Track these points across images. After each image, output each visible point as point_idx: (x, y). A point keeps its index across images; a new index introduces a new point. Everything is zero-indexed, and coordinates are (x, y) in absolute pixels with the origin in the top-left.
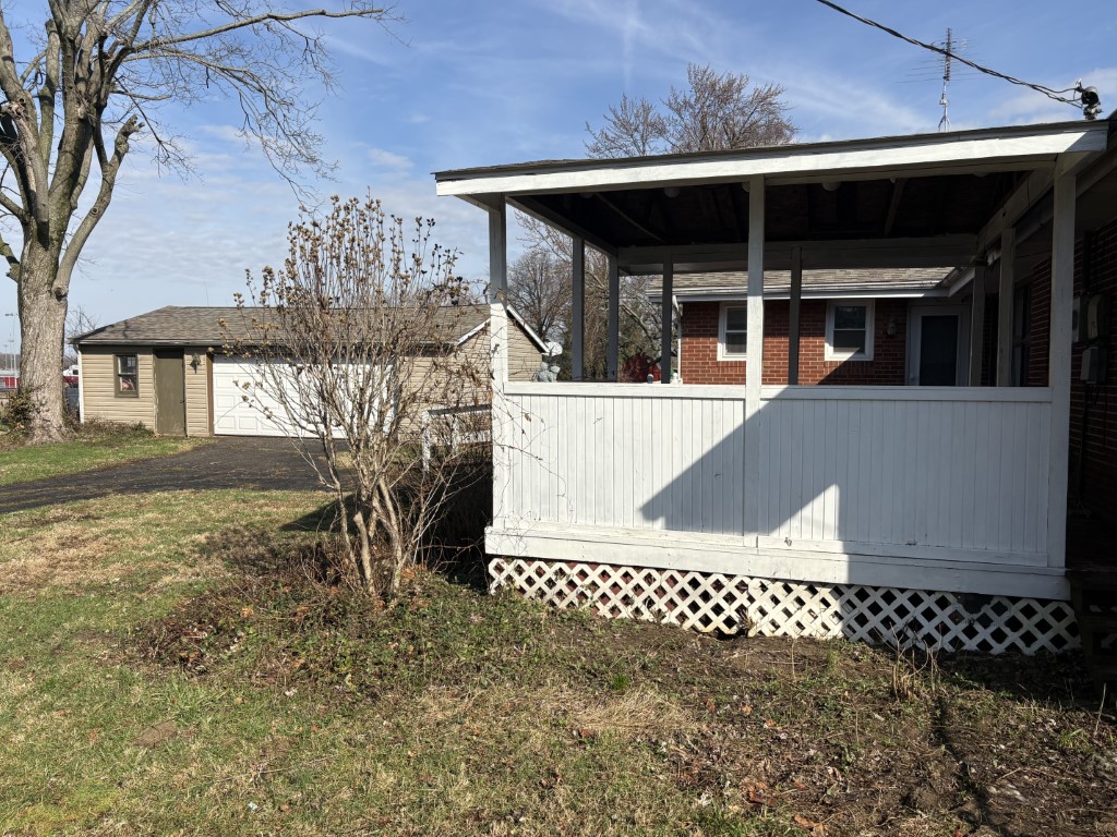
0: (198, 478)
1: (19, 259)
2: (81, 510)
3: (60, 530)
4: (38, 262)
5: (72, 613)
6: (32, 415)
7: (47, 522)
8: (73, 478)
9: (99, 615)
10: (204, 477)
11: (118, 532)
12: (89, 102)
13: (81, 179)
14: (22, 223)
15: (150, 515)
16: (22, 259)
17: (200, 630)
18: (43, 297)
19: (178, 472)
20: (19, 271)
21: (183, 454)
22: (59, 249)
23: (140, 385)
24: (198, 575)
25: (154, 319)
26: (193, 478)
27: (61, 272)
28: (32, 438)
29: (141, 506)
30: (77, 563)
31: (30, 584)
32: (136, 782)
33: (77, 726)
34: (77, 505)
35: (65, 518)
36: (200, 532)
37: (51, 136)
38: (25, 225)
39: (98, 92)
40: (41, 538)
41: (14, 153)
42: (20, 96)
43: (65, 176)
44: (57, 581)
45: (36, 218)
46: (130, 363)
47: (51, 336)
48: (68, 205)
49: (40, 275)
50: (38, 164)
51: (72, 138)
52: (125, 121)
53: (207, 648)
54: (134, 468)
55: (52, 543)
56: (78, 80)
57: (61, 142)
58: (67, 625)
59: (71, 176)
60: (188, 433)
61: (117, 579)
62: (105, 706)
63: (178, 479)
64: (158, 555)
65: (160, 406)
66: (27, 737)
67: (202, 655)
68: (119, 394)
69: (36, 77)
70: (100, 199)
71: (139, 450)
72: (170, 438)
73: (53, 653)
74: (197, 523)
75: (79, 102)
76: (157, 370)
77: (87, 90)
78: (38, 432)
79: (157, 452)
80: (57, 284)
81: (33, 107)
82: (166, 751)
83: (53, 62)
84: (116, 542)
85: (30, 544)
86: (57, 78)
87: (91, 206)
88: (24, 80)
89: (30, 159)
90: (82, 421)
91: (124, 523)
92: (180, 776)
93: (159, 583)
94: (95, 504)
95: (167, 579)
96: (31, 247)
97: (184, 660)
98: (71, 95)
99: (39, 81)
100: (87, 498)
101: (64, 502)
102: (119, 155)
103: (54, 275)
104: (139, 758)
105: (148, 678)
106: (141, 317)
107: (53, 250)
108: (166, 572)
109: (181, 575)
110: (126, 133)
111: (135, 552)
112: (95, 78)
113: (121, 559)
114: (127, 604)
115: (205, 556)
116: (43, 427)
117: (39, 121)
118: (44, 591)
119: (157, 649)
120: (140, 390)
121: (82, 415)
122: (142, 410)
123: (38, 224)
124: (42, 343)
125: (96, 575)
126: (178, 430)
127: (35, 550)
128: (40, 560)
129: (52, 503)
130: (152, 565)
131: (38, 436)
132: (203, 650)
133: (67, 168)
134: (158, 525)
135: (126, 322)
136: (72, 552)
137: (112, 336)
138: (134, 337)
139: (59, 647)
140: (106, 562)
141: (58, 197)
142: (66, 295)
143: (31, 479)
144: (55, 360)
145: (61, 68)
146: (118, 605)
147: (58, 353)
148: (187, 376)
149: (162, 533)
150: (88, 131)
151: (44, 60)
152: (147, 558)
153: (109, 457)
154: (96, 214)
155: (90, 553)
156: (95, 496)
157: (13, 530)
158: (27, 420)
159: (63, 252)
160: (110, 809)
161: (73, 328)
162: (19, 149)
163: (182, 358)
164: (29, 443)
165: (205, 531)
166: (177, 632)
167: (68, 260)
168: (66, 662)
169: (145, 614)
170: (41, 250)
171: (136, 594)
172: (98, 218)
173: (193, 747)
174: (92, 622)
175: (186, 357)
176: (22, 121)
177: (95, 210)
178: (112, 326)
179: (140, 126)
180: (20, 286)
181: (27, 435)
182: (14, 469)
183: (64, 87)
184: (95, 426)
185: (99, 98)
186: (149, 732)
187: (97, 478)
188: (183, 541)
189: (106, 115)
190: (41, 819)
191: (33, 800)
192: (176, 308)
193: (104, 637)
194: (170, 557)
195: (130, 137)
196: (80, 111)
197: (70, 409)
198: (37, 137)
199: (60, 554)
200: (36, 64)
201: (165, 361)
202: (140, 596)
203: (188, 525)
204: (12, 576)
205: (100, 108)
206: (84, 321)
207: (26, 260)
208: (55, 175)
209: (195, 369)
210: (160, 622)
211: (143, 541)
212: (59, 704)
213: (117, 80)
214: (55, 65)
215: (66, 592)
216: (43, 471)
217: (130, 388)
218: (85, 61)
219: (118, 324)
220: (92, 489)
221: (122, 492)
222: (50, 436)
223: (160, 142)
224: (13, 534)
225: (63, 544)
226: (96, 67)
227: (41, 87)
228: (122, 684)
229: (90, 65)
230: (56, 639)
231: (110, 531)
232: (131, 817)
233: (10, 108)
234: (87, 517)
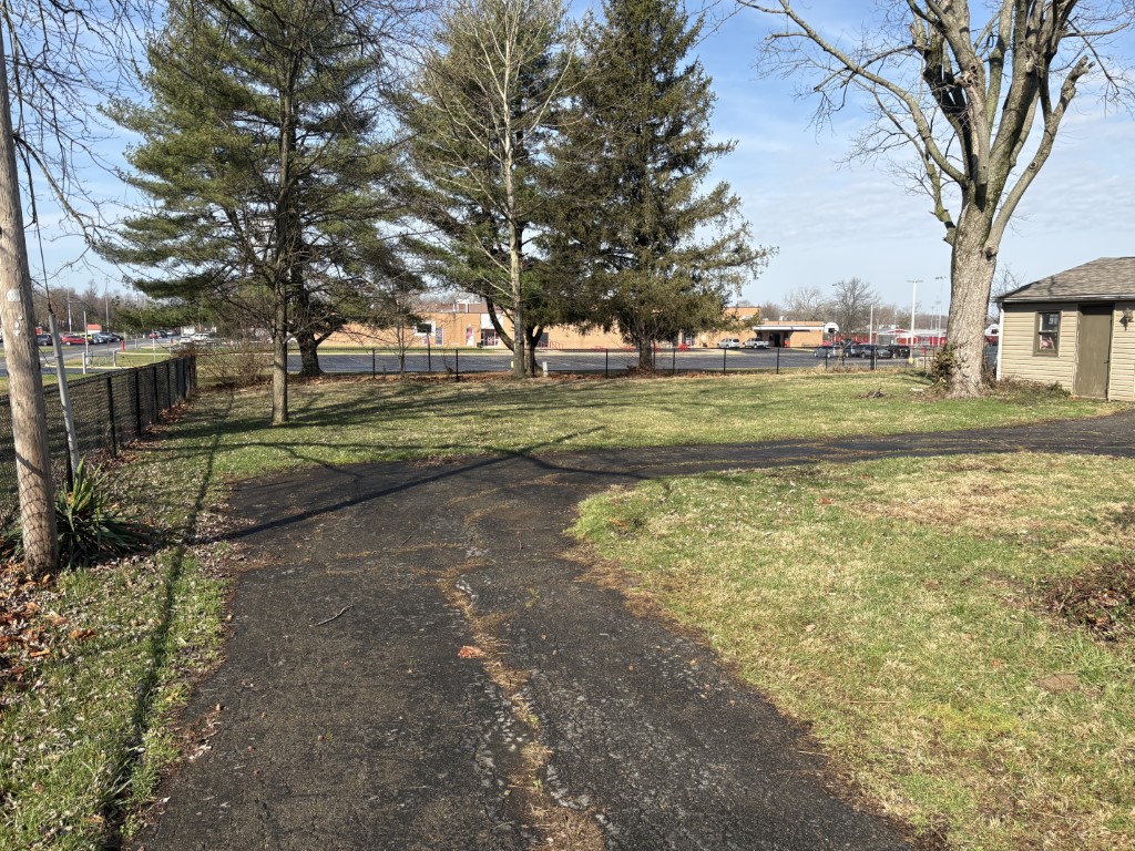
0: (1118, 444)
1: (955, 224)
2: (993, 463)
3: (973, 478)
4: (972, 224)
5: (980, 554)
6: (954, 370)
7: (962, 469)
8: (986, 432)
9: (1007, 560)
10: (1124, 444)
11: (1027, 487)
12: (1039, 53)
13: (1022, 136)
14: (962, 188)
15: (1061, 476)
16: (959, 222)
17: (1111, 596)
18: (975, 258)
19: (1095, 436)
20: (955, 233)
21: (1102, 418)
22: (994, 209)
23: (1061, 343)
24: (1111, 543)
25: (1083, 273)
26: (1112, 444)
27: (993, 231)
28: (952, 393)
29: (1052, 465)
30: (987, 510)
31: (945, 521)
32: (1036, 716)
33: (984, 651)
34: (990, 457)
35: (978, 468)
36: (1116, 500)
37: (997, 97)
38: (965, 189)
39: (1049, 41)
40: (956, 482)
41: (961, 122)
42: (971, 64)
43: (1007, 134)
44: (969, 522)
45: (975, 182)
46: (1052, 321)
47: (978, 296)
48: (1008, 162)
49: (974, 237)
50: (983, 126)
51: (1018, 93)
52: (1074, 65)
53: (1118, 617)
54: (1047, 428)
55: (966, 489)
56: (1029, 32)
57: (1007, 101)
58: (976, 563)
59: (1013, 134)
60: (1110, 397)
61: (1025, 532)
62: (1010, 642)
63: (1094, 444)
64: (1067, 515)
65: (1080, 366)
66: (939, 647)
67: (1112, 622)
68: (1038, 352)
69: (988, 40)
70: (1040, 152)
71: (1054, 410)
72: (1088, 400)
73: (963, 583)
74: (1112, 490)
75: (1028, 57)
76: (1080, 327)
77: (1038, 41)
78: (957, 386)
79: (1072, 414)
80: (988, 244)
81: (983, 72)
82: (1067, 701)
83: (1006, 22)
84: (1025, 496)
85: (946, 487)
86: (1008, 36)
87: (1030, 162)
88: (976, 46)
89: (976, 124)
90: (998, 378)
91: (1037, 480)
92: (1080, 728)
93: (1068, 544)
94: (1006, 459)
95: (1076, 541)
96: (969, 210)
97: (1091, 622)
98: (1021, 51)
99: (990, 44)
100: (999, 452)
101: (977, 453)
102: (1064, 102)
103: (987, 236)
104: (1039, 698)
105: (1053, 629)
106: (1070, 271)
107: (988, 210)
108: (1075, 534)
109: (1093, 541)
110: (1074, 78)
111: (1045, 509)
112: (1047, 26)
113: (1029, 513)
114: (1034, 557)
115: (1120, 526)
116: (962, 382)
117: (987, 85)
118: (957, 529)
119: (1062, 605)
120: (1060, 349)
121: (998, 373)
122: (1061, 369)
123: (977, 187)
124: (969, 303)
125: (1005, 524)
126: (1098, 393)
127: (951, 492)
128: (955, 502)
129: (966, 453)
130: (1062, 525)
131: (958, 391)
132: (1113, 617)
133: (1010, 126)
134: (1069, 487)
135: (1052, 278)
136: (983, 499)
137: (1037, 294)
138: (1059, 294)
139: (968, 580)
140: (1014, 514)
141: (999, 156)
142: (995, 255)
143: (949, 429)
144: (979, 319)
145: (1013, 24)
146: (1024, 555)
147: (982, 311)
148: (1114, 334)
149: (1074, 496)
150: (1036, 82)
151: (997, 21)
152: (1056, 517)
153: (1022, 415)
154: (1034, 168)
155: (1000, 503)
156: (1006, 451)
157: (932, 472)
158: (949, 375)
159: (997, 211)
160: (1010, 732)
161: (998, 288)
162: (967, 116)
163: (1111, 314)
164: (949, 397)
165: (1122, 500)
166: (1085, 593)
167: (1001, 220)
168: (973, 594)
169: (1052, 569)
170: (977, 212)
171: (1043, 549)
172: (1036, 172)
173: (1096, 706)
174: (999, 567)
175: (1115, 312)
176: (972, 88)
177: (1033, 165)
178: (1037, 283)
179: (1090, 66)
180: (954, 250)
181: (947, 389)
182: (936, 419)
183: (1014, 44)
184: (1010, 385)
185: (1049, 47)
186: (1050, 678)
187: (1009, 435)
188: (1097, 506)
189: (1055, 62)
190: (949, 718)
191: (942, 699)
192: (1110, 259)
193: (1010, 581)
194: (1081, 520)
195: (1078, 80)
196: (1028, 65)
197: (988, 368)
198: (985, 101)
199: (972, 499)
200: (989, 28)
201: (1091, 319)
202: (1046, 552)
203: (1102, 491)
204: (931, 511)
205: (1049, 57)
206: (1009, 279)
207: (961, 224)
208: (998, 136)
209: (1125, 326)
210: (1067, 581)
211: (1053, 500)
212: (967, 628)
213: (1070, 22)
214: (1007, 26)
215: (976, 534)
216: (960, 423)
217: (1049, 346)
218: (1038, 11)
219: (1044, 281)
220: (1003, 443)
221: (1033, 450)
222: (968, 392)
223: (1109, 78)
224: (932, 476)
225: (975, 491)
226: (1048, 15)
227: (991, 50)
228: (1026, 626)
229: (1042, 14)
230: (966, 573)
231: (1020, 485)
232: (1030, 747)
233: (962, 78)
234: (999, 469)
